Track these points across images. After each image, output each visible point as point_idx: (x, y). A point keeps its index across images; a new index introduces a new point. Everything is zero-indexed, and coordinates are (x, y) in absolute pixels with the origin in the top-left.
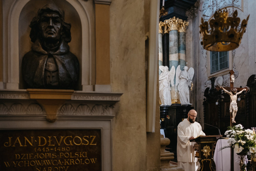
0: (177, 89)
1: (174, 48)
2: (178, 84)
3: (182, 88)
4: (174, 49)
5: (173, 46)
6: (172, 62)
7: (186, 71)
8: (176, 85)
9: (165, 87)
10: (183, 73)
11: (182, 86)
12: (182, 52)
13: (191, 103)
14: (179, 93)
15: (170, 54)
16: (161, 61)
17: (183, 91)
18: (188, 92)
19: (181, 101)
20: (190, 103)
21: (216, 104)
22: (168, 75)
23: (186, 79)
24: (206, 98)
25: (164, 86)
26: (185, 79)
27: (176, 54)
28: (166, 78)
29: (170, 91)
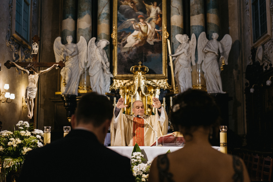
0: (201, 69)
1: (196, 6)
2: (203, 61)
3: (208, 67)
4: (196, 8)
5: (193, 4)
6: (194, 28)
7: (215, 41)
8: (199, 62)
9: (182, 67)
10: (211, 43)
11: (207, 64)
12: (211, 12)
13: (224, 92)
14: (205, 75)
15: (192, 16)
16: (179, 27)
17: (210, 73)
18: (218, 74)
19: (207, 87)
20: (223, 90)
21: (250, 91)
22: (187, 48)
23: (214, 53)
24: (248, 82)
25: (180, 65)
26: (212, 53)
27: (199, 15)
28: (184, 53)
29: (191, 72)
